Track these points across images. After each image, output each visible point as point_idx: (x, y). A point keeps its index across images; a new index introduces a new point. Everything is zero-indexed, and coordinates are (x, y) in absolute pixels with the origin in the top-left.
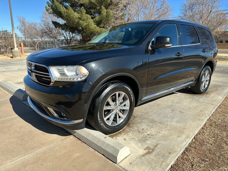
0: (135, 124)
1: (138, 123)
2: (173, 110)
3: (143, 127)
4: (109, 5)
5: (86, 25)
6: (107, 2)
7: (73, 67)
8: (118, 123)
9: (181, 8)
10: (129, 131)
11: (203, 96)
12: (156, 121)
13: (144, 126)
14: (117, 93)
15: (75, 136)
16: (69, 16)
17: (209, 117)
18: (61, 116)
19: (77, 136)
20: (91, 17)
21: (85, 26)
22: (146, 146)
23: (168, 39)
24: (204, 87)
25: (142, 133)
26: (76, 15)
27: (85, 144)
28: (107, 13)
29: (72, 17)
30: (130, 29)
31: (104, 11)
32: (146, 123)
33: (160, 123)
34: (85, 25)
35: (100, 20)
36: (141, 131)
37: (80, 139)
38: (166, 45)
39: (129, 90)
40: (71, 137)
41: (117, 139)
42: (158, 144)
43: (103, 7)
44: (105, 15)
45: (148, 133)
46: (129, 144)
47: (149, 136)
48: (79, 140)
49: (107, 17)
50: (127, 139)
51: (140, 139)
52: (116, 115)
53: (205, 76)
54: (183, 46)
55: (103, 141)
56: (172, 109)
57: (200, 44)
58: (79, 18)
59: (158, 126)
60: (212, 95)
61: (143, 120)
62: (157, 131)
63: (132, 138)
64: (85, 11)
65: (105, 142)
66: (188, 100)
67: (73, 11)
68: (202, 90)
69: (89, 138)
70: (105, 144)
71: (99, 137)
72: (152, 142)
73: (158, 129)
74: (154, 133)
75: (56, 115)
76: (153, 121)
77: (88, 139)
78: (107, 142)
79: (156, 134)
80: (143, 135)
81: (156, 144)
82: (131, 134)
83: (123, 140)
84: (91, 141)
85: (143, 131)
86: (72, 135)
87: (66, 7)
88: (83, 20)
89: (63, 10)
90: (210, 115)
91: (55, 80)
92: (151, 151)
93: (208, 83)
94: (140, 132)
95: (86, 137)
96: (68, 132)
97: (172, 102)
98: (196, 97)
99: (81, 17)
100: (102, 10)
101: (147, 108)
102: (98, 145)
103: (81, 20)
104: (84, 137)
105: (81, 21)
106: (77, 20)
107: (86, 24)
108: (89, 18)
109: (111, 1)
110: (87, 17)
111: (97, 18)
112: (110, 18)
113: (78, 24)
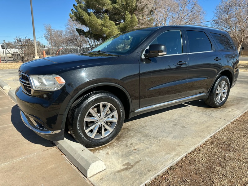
0: (126, 137)
1: (130, 137)
2: (175, 125)
3: (133, 141)
4: (135, 10)
5: (110, 32)
6: (132, 8)
8: (103, 136)
10: (116, 145)
11: (218, 110)
12: (150, 136)
13: (134, 140)
14: (101, 104)
16: (92, 23)
17: (214, 134)
19: (59, 148)
20: (114, 24)
21: (108, 33)
22: (126, 162)
23: (163, 47)
24: (221, 100)
25: (129, 148)
26: (99, 21)
27: (64, 156)
28: (131, 19)
29: (95, 24)
31: (129, 17)
32: (138, 137)
33: (154, 138)
34: (108, 32)
35: (124, 26)
36: (129, 145)
37: (62, 151)
41: (99, 153)
42: (140, 161)
43: (127, 12)
44: (129, 20)
45: (136, 147)
46: (110, 158)
47: (135, 151)
49: (131, 23)
50: (110, 153)
51: (124, 153)
52: (100, 127)
53: (221, 87)
54: (188, 54)
55: (79, 154)
56: (174, 123)
58: (102, 25)
59: (150, 141)
61: (137, 134)
62: (146, 146)
63: (116, 153)
64: (109, 17)
66: (198, 114)
67: (96, 18)
68: (218, 102)
70: (81, 157)
71: (76, 150)
72: (135, 158)
73: (149, 144)
74: (141, 149)
75: (36, 124)
76: (147, 136)
79: (143, 149)
80: (129, 150)
81: (138, 160)
82: (116, 148)
83: (105, 154)
84: (69, 154)
85: (132, 145)
86: (56, 146)
87: (89, 14)
88: (107, 27)
89: (86, 16)
90: (216, 132)
91: (35, 89)
92: (130, 168)
94: (127, 146)
96: (53, 143)
97: (178, 116)
98: (209, 111)
99: (105, 23)
100: (126, 16)
101: (147, 122)
102: (74, 157)
103: (104, 26)
104: (64, 148)
105: (104, 28)
106: (100, 27)
107: (109, 31)
108: (113, 25)
109: (136, 6)
110: (111, 23)
111: (122, 24)
112: (134, 24)
113: (102, 30)
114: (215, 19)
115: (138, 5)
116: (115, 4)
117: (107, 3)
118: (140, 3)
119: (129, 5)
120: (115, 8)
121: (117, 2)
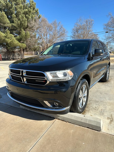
2: (101, 93)
3: (95, 106)
4: (26, 28)
5: (11, 41)
6: (25, 26)
7: (64, 71)
8: (83, 106)
10: (89, 110)
12: (98, 101)
14: (83, 86)
15: (59, 119)
19: (61, 119)
20: (14, 36)
21: (10, 42)
22: (107, 117)
25: (98, 110)
26: (3, 34)
27: (69, 123)
28: (25, 34)
31: (23, 32)
32: (93, 103)
33: (101, 102)
34: (9, 42)
35: (20, 38)
37: (64, 120)
38: (101, 54)
39: (88, 83)
40: (56, 121)
42: (111, 115)
43: (22, 30)
47: (103, 111)
48: (64, 121)
49: (25, 36)
50: (92, 115)
51: (99, 113)
52: (82, 101)
55: (85, 119)
58: (5, 36)
59: (102, 104)
60: (112, 82)
61: (90, 102)
62: (104, 107)
63: (95, 114)
64: (9, 32)
66: (103, 86)
68: (107, 79)
69: (73, 118)
71: (80, 117)
72: (108, 114)
73: (104, 105)
74: (104, 109)
75: (50, 105)
76: (96, 102)
77: (72, 119)
78: (88, 119)
82: (92, 112)
84: (75, 120)
85: (97, 108)
86: (55, 118)
88: (8, 38)
91: (50, 81)
92: (112, 120)
94: (95, 109)
96: (51, 117)
99: (7, 36)
102: (82, 122)
103: (6, 38)
104: (68, 118)
106: (3, 38)
107: (10, 41)
108: (13, 37)
109: (28, 26)
110: (11, 36)
111: (18, 37)
112: (28, 37)
113: (4, 40)
115: (29, 25)
117: (7, 22)
118: (30, 24)
119: (22, 24)
120: (12, 25)
121: (14, 22)
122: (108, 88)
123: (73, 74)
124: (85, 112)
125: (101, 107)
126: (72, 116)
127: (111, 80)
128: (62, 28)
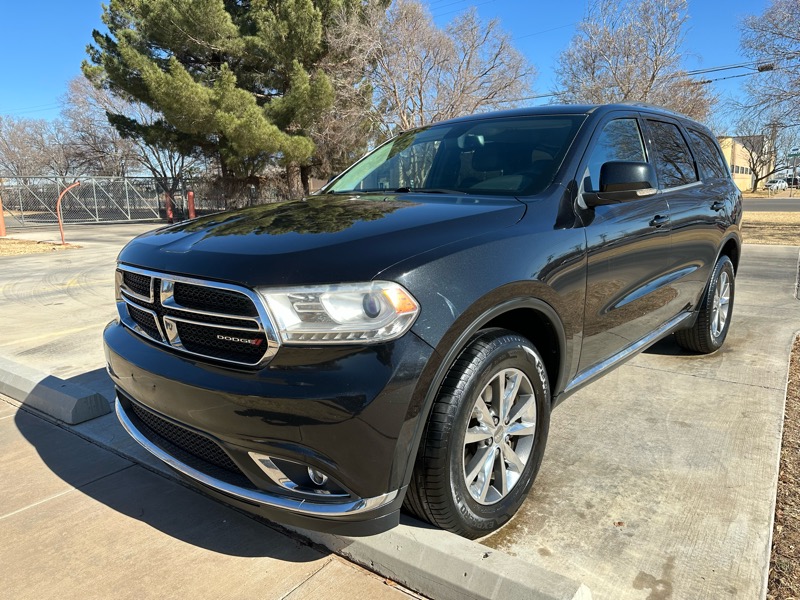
0: (551, 485)
1: (559, 481)
2: (652, 420)
3: (586, 496)
4: (319, 56)
5: (241, 126)
6: (310, 48)
7: (362, 286)
8: (505, 492)
9: (558, 67)
10: (544, 519)
11: (718, 359)
12: (618, 468)
13: (585, 492)
14: (501, 374)
15: (347, 558)
16: (177, 95)
17: (781, 435)
18: (306, 484)
19: (357, 559)
20: (255, 99)
21: (236, 130)
22: (633, 574)
23: (642, 170)
24: (719, 327)
25: (595, 521)
26: (202, 92)
27: (399, 587)
28: (311, 84)
29: (188, 98)
30: (481, 139)
31: (302, 79)
32: (585, 477)
33: (634, 472)
34: (233, 126)
35: (287, 108)
36: (586, 511)
37: (375, 568)
38: (640, 193)
39: (537, 360)
40: (333, 563)
41: (515, 555)
42: (671, 559)
43: (298, 65)
44: (306, 89)
45: (615, 515)
46: (568, 568)
47: (625, 529)
48: (371, 570)
49: (312, 97)
50: (552, 551)
51: (599, 542)
52: (497, 461)
53: (719, 291)
55: (485, 573)
56: (647, 416)
57: (700, 183)
58: (213, 102)
59: (635, 485)
60: (747, 356)
61: (571, 467)
62: (639, 504)
63: (568, 546)
64: (235, 78)
65: (497, 576)
66: (680, 377)
67: (192, 80)
68: (714, 336)
69: (420, 563)
70: (499, 582)
71: (461, 557)
72: (648, 553)
73: (642, 496)
74: (634, 518)
76: (606, 469)
77: (414, 568)
78: (503, 575)
79: (642, 517)
80: (600, 527)
81: (665, 561)
82: (555, 529)
83: (537, 556)
84: (430, 575)
85: (594, 510)
86: (330, 552)
87: (165, 65)
88: (228, 110)
89: (152, 74)
90: (781, 429)
91: (285, 340)
92: (662, 592)
93: (726, 314)
94: (582, 515)
95: (402, 559)
96: (310, 543)
97: (631, 390)
98: (697, 362)
99: (223, 97)
100: (295, 74)
101: (560, 420)
102: (467, 588)
103: (219, 107)
104: (392, 559)
105: (219, 113)
106: (204, 110)
107: (238, 122)
108: (251, 102)
109: (324, 44)
110: (242, 97)
111: (277, 101)
112: (324, 102)
113: (209, 122)
114: (561, 89)
115: (332, 41)
116: (254, 34)
117: (224, 31)
118: (338, 36)
119: (300, 40)
120: (251, 48)
121: (259, 30)
122: (709, 393)
123: (416, 304)
124: (513, 527)
125: (624, 508)
126: (417, 546)
127: (741, 341)
128: (504, 55)
